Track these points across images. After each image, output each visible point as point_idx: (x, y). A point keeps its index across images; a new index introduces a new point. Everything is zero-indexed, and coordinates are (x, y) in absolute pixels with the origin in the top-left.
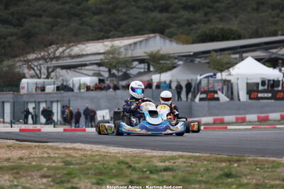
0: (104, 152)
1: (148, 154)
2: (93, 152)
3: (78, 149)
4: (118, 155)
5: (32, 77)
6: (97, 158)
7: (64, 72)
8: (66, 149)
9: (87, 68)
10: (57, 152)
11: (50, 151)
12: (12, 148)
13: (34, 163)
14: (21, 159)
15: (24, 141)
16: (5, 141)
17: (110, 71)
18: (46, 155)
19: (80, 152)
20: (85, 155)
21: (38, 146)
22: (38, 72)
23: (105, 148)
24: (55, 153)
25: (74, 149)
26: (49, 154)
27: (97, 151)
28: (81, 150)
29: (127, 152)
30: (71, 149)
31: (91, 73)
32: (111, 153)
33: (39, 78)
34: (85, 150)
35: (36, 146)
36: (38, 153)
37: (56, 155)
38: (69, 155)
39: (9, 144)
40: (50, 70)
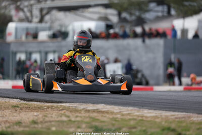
0: (138, 116)
1: (195, 119)
2: (123, 115)
3: (103, 112)
4: (158, 120)
5: (21, 20)
6: (132, 123)
7: (61, 15)
8: (88, 111)
9: (91, 10)
10: (78, 114)
11: (68, 113)
12: (18, 109)
13: (54, 129)
14: (35, 122)
15: (32, 100)
16: (7, 100)
17: (119, 14)
18: (64, 119)
19: (107, 116)
20: (115, 120)
21: (52, 107)
22: (28, 14)
23: (138, 111)
24: (77, 117)
25: (98, 111)
26: (68, 117)
27: (129, 114)
28: (107, 112)
29: (167, 117)
30: (94, 111)
31: (96, 16)
32: (146, 117)
33: (30, 22)
34: (112, 113)
35: (48, 107)
36: (54, 116)
37: (78, 119)
38: (94, 119)
39: (14, 104)
40: (44, 12)
